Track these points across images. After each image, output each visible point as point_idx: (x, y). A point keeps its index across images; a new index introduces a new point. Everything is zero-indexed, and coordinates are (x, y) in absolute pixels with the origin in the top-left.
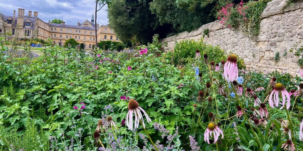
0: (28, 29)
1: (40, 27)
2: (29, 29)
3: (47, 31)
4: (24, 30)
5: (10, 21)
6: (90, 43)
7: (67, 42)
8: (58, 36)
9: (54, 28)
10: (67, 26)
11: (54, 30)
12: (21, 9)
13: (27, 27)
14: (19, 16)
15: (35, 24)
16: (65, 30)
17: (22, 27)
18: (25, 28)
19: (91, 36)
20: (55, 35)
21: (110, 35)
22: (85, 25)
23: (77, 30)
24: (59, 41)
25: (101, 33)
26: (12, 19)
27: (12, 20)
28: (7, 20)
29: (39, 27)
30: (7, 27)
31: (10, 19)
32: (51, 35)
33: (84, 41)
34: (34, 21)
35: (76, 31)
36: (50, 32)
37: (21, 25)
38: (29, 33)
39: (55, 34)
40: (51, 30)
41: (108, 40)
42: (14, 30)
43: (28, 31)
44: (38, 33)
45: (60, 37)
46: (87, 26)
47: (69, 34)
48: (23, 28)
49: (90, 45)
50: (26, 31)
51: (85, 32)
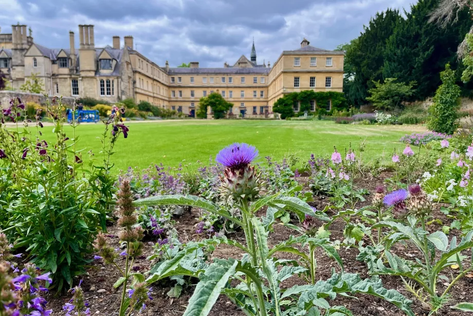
0: (107, 76)
1: (140, 73)
2: (110, 76)
3: (163, 84)
4: (98, 79)
5: (64, 59)
6: (255, 104)
7: (203, 105)
8: (187, 93)
9: (176, 77)
10: (203, 72)
11: (177, 83)
12: (85, 26)
13: (104, 72)
14: (82, 44)
15: (122, 63)
16: (199, 80)
17: (93, 74)
18: (100, 76)
19: (256, 87)
20: (181, 92)
21: (308, 77)
22: (241, 65)
23: (225, 76)
24: (190, 105)
25: (284, 72)
26: (68, 55)
27: (70, 58)
28: (59, 59)
29: (135, 72)
30: (60, 76)
31: (63, 55)
32: (172, 94)
33: (242, 100)
34: (121, 55)
35: (223, 78)
36: (169, 87)
37: (88, 68)
38: (111, 88)
39: (181, 89)
40: (171, 82)
41: (303, 90)
42: (75, 83)
43: (108, 82)
44: (134, 87)
45: (190, 96)
46: (246, 66)
47: (208, 87)
48: (96, 74)
49: (255, 108)
50: (102, 81)
51: (243, 79)
